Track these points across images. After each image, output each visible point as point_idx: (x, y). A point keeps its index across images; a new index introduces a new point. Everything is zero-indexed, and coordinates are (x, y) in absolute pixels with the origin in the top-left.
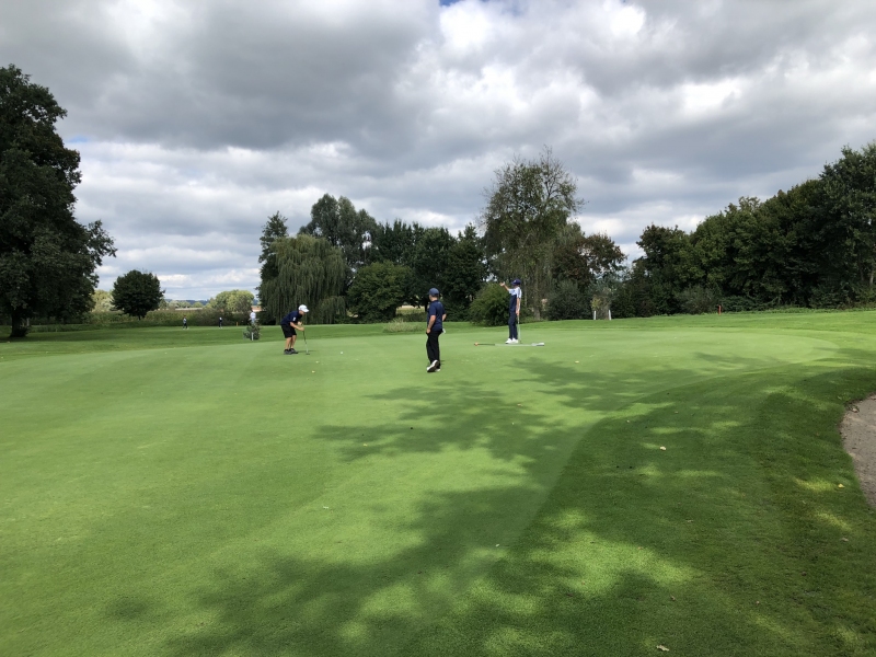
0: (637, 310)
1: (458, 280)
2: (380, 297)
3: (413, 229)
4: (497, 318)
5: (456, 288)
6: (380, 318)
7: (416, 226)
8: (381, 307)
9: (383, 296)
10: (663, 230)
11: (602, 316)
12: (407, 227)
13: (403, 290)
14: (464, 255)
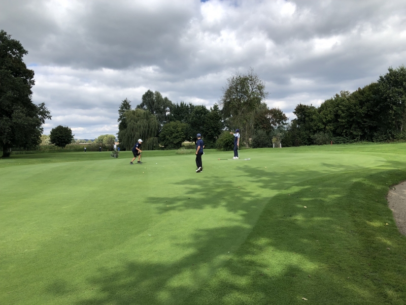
0: (293, 143)
1: (210, 130)
2: (174, 137)
3: (189, 106)
4: (228, 147)
5: (209, 133)
6: (174, 147)
7: (190, 105)
8: (175, 142)
9: (176, 137)
10: (305, 106)
11: (277, 146)
12: (187, 105)
13: (185, 134)
14: (213, 118)
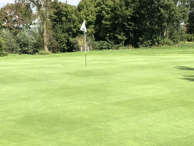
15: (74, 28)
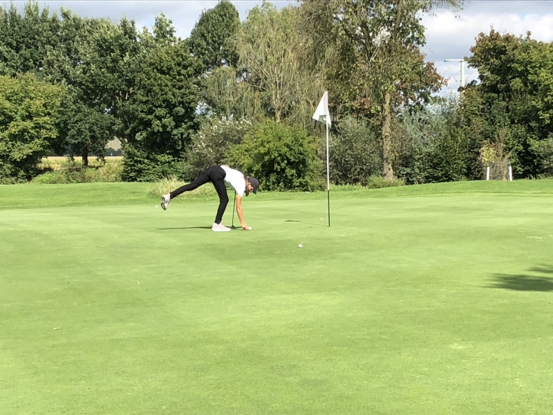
8: (17, 155)
15: (543, 111)
